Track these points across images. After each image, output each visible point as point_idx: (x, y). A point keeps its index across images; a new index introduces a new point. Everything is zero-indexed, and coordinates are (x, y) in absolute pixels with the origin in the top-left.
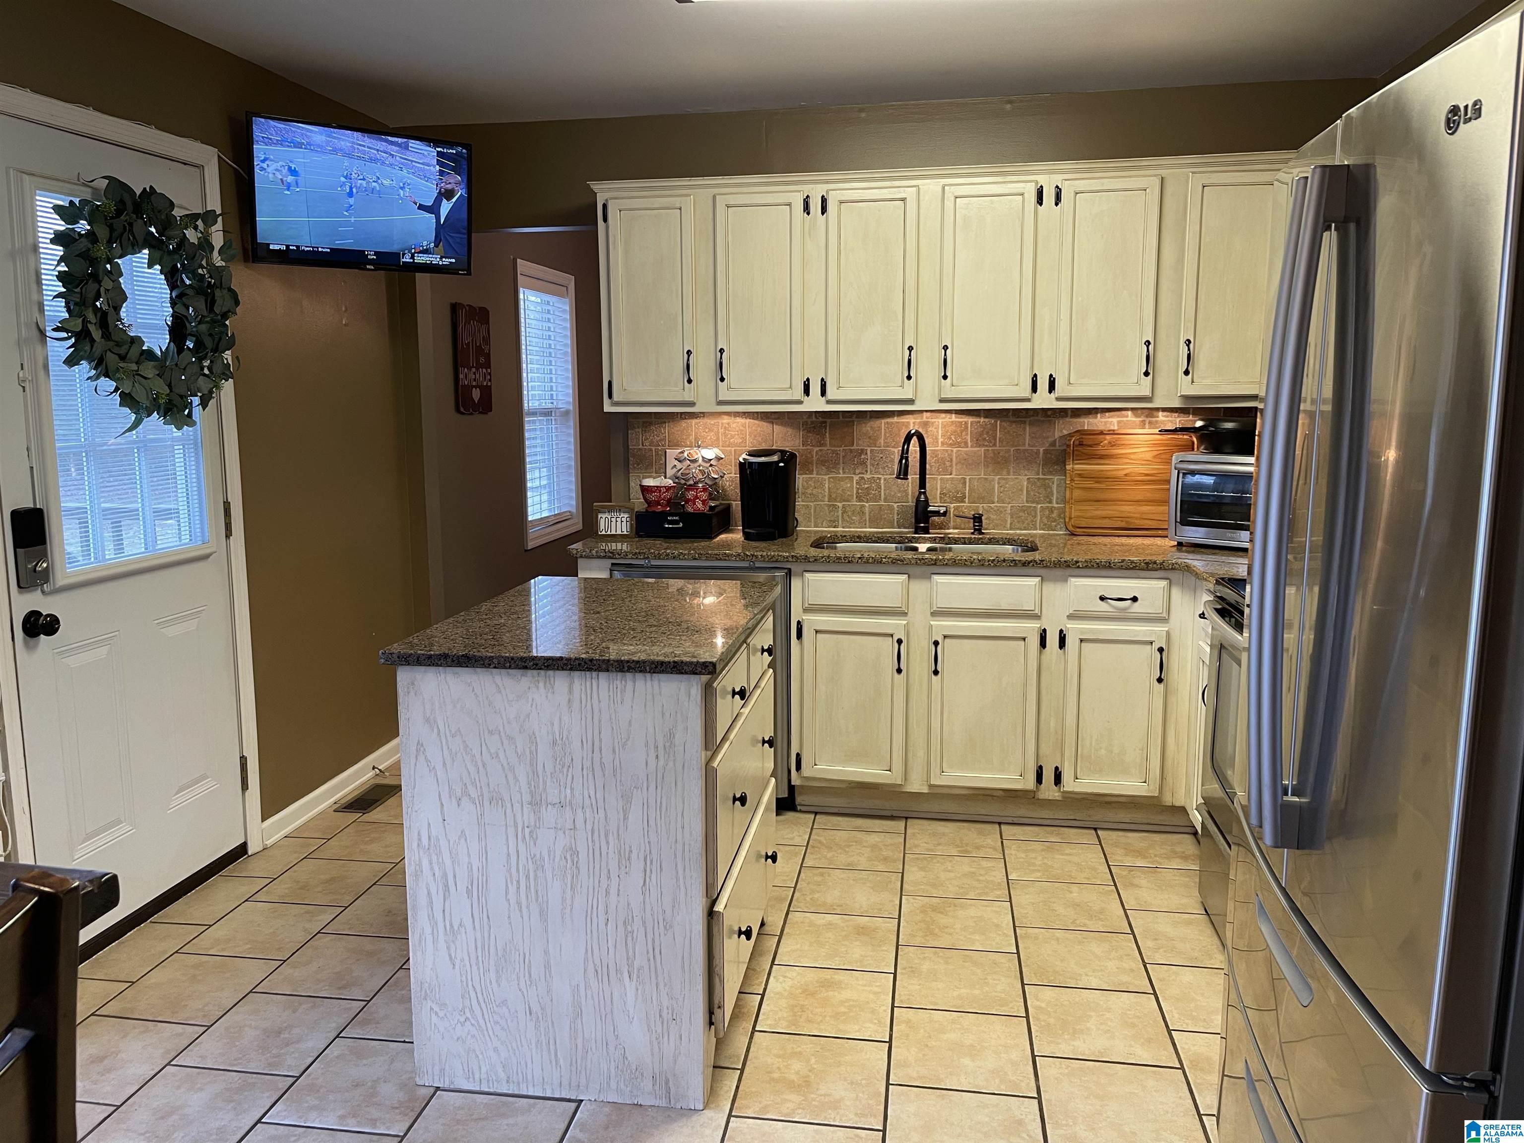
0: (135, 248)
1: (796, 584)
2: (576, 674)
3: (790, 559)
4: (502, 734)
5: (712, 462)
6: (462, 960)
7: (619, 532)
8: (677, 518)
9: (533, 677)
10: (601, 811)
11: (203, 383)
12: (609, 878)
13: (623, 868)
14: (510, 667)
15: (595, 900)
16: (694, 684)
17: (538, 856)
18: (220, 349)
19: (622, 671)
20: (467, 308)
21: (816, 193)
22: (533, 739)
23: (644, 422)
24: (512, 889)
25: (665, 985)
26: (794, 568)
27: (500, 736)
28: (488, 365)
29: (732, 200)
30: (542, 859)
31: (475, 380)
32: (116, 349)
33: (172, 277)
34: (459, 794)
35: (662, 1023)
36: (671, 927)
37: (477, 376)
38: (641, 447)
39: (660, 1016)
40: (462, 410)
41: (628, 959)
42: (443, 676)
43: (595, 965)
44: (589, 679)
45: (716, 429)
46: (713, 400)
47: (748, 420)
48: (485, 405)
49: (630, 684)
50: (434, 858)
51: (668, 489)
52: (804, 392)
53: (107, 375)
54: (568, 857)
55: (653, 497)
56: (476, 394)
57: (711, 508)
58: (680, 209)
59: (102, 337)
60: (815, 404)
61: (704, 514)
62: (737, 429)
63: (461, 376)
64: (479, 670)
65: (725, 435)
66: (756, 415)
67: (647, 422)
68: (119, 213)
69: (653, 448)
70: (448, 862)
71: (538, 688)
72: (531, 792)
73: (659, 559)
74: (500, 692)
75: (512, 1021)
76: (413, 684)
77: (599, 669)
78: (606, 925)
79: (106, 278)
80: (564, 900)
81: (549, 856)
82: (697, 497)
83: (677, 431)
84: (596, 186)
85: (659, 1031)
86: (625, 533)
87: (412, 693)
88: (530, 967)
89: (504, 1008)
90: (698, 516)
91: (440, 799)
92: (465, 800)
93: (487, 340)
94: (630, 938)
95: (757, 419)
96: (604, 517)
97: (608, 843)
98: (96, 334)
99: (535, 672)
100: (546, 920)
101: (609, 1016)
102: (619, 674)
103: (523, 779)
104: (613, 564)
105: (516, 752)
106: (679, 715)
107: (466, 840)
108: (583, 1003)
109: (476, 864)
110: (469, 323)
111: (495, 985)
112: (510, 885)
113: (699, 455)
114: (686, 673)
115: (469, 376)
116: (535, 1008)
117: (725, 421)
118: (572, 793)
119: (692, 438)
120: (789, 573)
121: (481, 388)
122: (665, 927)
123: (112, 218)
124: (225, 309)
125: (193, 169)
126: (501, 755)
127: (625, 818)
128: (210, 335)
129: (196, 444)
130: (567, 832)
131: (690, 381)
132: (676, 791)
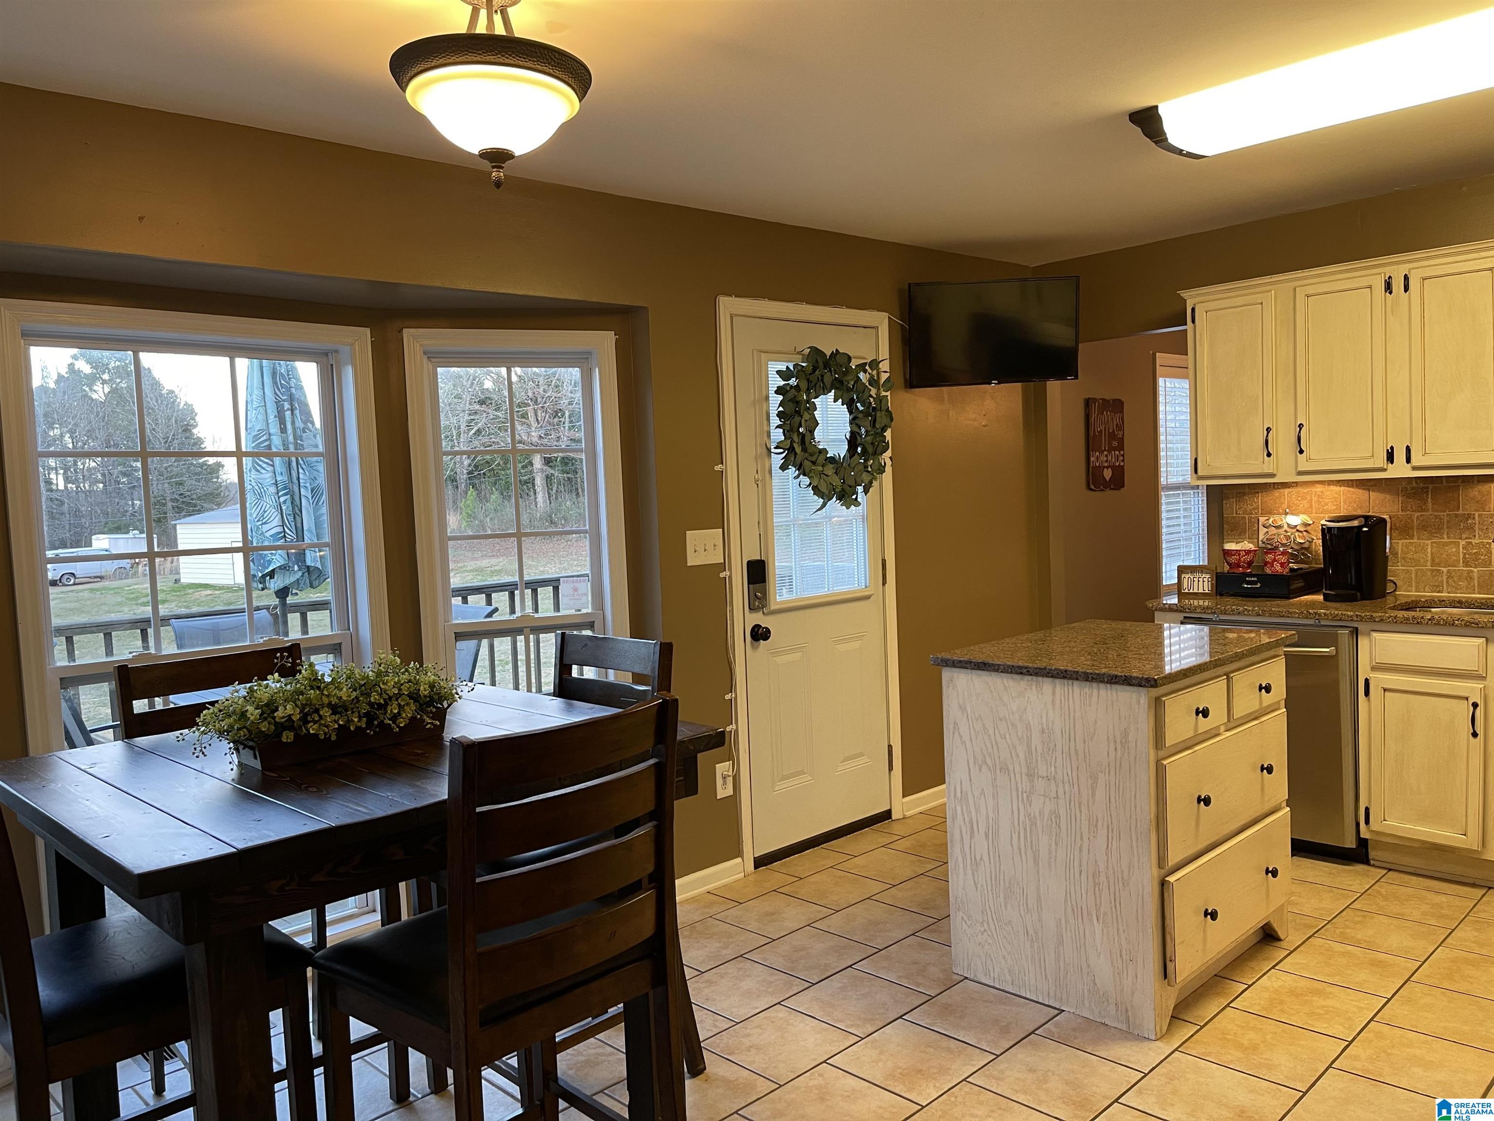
0: (825, 391)
1: (1363, 642)
2: (1058, 681)
3: (1355, 618)
4: (1008, 721)
5: (1298, 528)
6: (982, 886)
7: (1201, 591)
8: (1255, 579)
9: (1028, 681)
10: (1076, 786)
11: (866, 477)
12: (1082, 839)
13: (1092, 832)
14: (1011, 672)
15: (1072, 855)
16: (1143, 695)
17: (1032, 814)
18: (878, 453)
19: (1087, 680)
20: (1101, 401)
21: (1398, 275)
22: (1028, 727)
23: (1237, 493)
24: (1015, 837)
25: (1124, 931)
26: (1361, 627)
27: (1007, 723)
28: (1121, 447)
29: (1310, 290)
30: (1035, 817)
31: (1106, 461)
32: (810, 458)
33: (850, 405)
34: (980, 762)
35: (1122, 961)
36: (1128, 885)
37: (1110, 458)
38: (1235, 515)
39: (1121, 956)
40: (1092, 487)
41: (1096, 905)
42: (970, 676)
43: (1072, 905)
44: (1066, 686)
45: (1309, 498)
46: (1294, 472)
47: (1342, 488)
48: (1118, 482)
49: (1095, 691)
50: (964, 807)
51: (1248, 552)
52: (1388, 460)
53: (805, 475)
54: (1053, 819)
55: (1233, 559)
56: (1108, 474)
57: (1292, 570)
58: (1262, 304)
59: (802, 450)
60: (1400, 470)
61: (1283, 575)
62: (1331, 497)
63: (1092, 459)
64: (993, 673)
65: (1319, 502)
66: (1350, 483)
67: (1240, 493)
68: (814, 371)
69: (1247, 517)
70: (974, 814)
71: (1031, 689)
72: (1028, 766)
73: (1225, 614)
74: (1007, 690)
75: (1015, 938)
76: (952, 681)
77: (1071, 678)
78: (1080, 875)
79: (806, 413)
80: (1050, 852)
81: (1040, 816)
82: (1274, 560)
83: (1270, 500)
84: (1184, 294)
85: (1120, 967)
86: (1207, 591)
87: (951, 688)
88: (1027, 899)
89: (1010, 927)
90: (1277, 578)
91: (968, 764)
92: (984, 768)
93: (1120, 427)
94: (1097, 889)
95: (1352, 486)
96: (1187, 576)
97: (1080, 811)
98: (798, 449)
99: (1030, 678)
100: (1038, 865)
101: (1083, 947)
102: (1088, 683)
103: (1022, 755)
104: (1185, 617)
105: (1017, 736)
106: (1131, 717)
107: (985, 797)
108: (1064, 934)
109: (991, 814)
110: (1102, 413)
111: (1003, 908)
112: (1013, 835)
113: (1284, 521)
114: (1134, 685)
115: (1099, 459)
116: (1031, 931)
117: (1318, 490)
118: (1055, 771)
119: (1285, 506)
120: (1355, 632)
121: (1113, 467)
122: (1124, 884)
123: (810, 374)
124: (883, 425)
125: (870, 329)
126: (1007, 736)
127: (1093, 794)
128: (872, 444)
129: (863, 519)
130: (1052, 800)
131: (1269, 455)
132: (1130, 777)
